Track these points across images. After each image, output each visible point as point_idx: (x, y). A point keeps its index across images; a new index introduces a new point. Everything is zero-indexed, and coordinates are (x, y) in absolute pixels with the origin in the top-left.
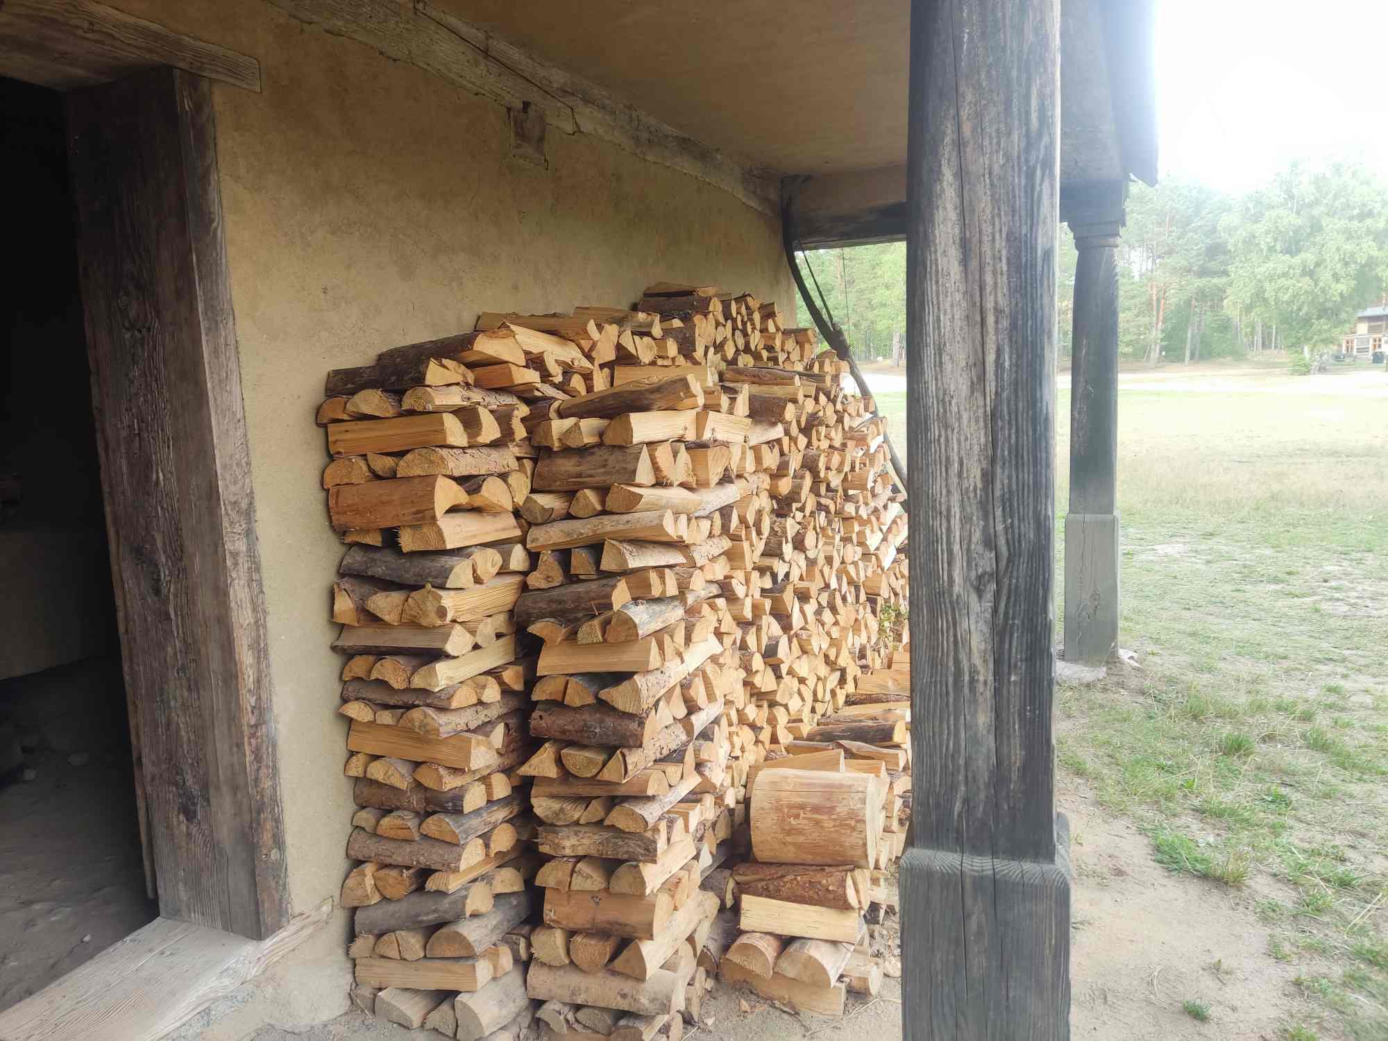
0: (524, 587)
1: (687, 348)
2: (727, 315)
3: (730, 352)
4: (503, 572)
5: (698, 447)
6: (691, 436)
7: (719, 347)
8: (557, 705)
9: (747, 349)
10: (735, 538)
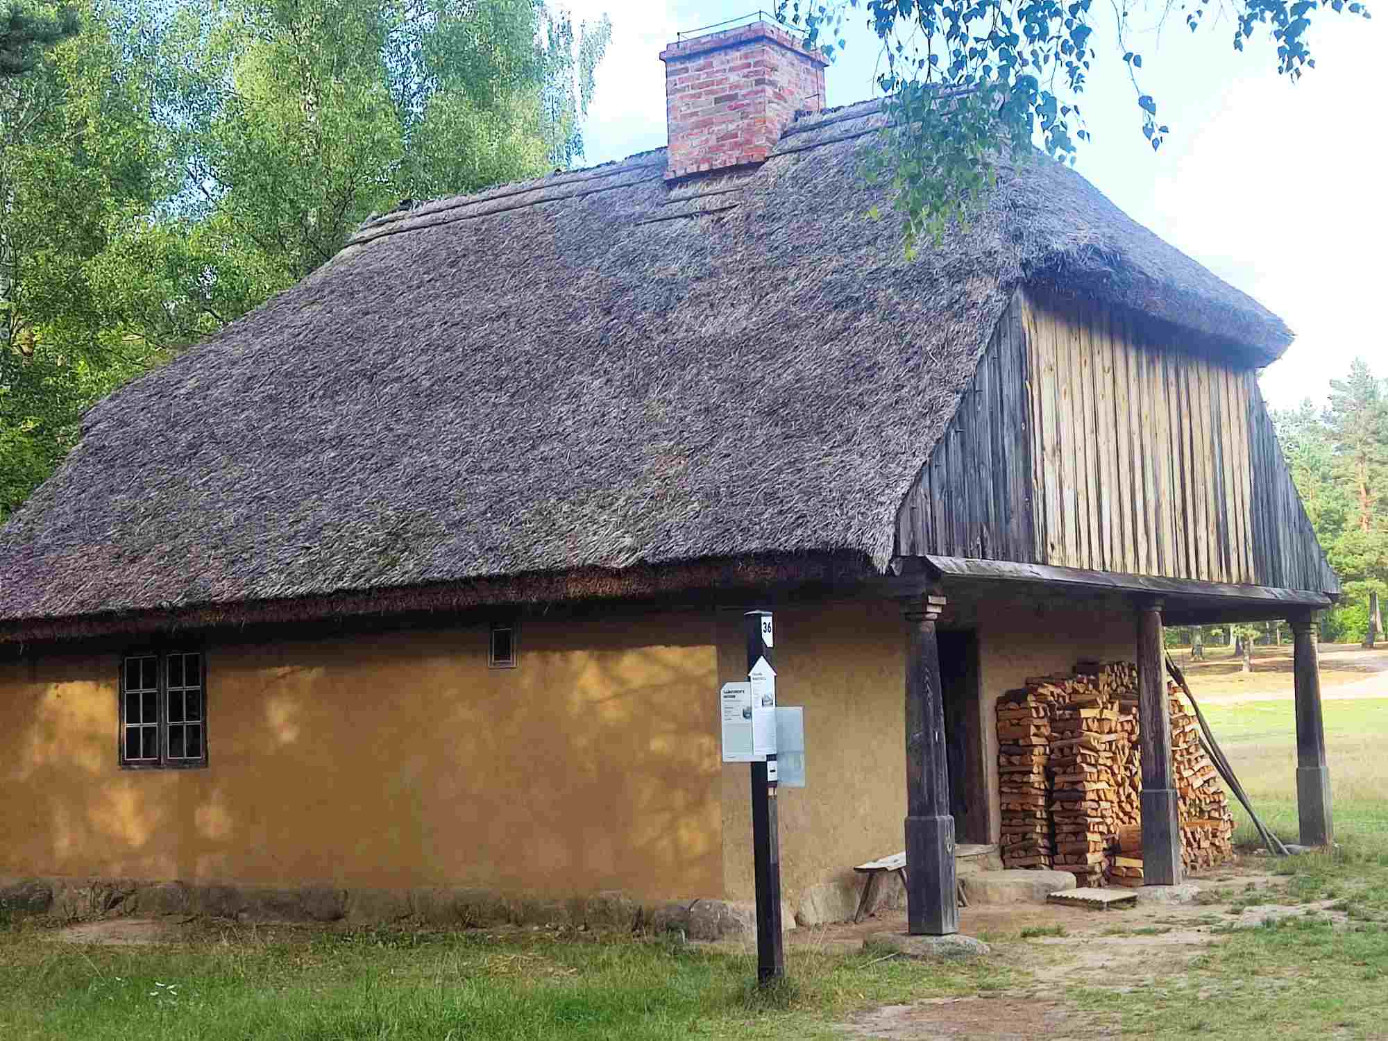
0: (1049, 759)
1: (1096, 687)
2: (1113, 671)
3: (1114, 685)
4: (1044, 754)
5: (1100, 720)
6: (1098, 717)
7: (1109, 685)
8: (1061, 790)
9: (1122, 684)
10: (1114, 753)
